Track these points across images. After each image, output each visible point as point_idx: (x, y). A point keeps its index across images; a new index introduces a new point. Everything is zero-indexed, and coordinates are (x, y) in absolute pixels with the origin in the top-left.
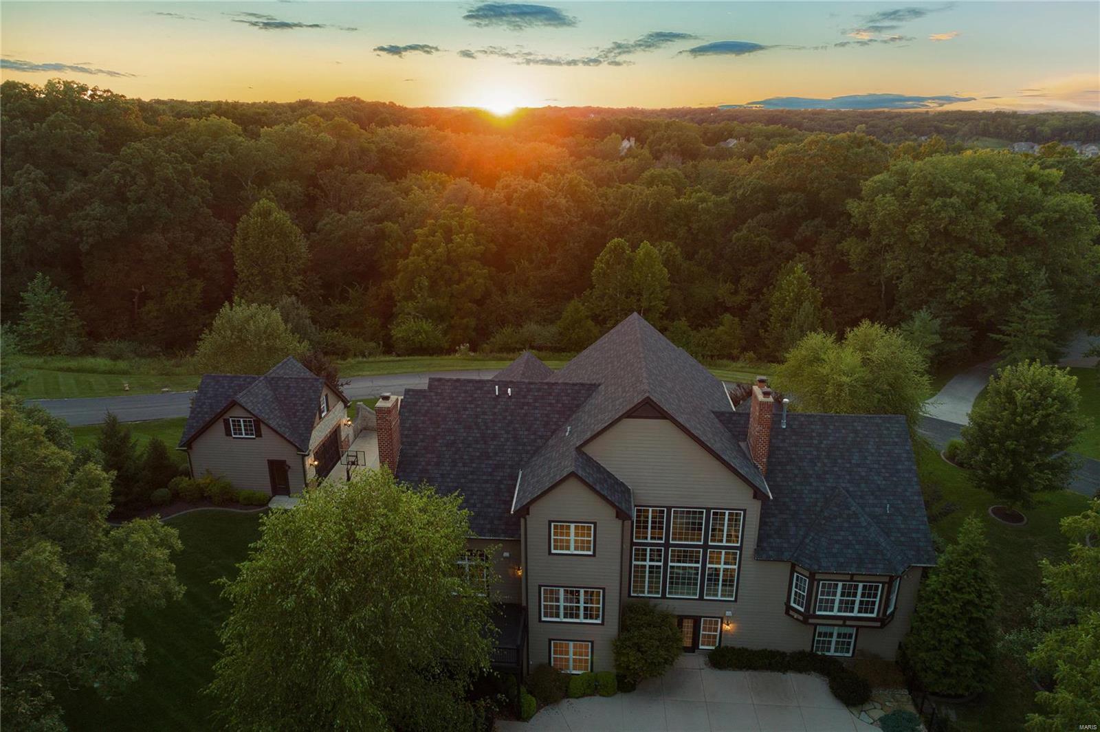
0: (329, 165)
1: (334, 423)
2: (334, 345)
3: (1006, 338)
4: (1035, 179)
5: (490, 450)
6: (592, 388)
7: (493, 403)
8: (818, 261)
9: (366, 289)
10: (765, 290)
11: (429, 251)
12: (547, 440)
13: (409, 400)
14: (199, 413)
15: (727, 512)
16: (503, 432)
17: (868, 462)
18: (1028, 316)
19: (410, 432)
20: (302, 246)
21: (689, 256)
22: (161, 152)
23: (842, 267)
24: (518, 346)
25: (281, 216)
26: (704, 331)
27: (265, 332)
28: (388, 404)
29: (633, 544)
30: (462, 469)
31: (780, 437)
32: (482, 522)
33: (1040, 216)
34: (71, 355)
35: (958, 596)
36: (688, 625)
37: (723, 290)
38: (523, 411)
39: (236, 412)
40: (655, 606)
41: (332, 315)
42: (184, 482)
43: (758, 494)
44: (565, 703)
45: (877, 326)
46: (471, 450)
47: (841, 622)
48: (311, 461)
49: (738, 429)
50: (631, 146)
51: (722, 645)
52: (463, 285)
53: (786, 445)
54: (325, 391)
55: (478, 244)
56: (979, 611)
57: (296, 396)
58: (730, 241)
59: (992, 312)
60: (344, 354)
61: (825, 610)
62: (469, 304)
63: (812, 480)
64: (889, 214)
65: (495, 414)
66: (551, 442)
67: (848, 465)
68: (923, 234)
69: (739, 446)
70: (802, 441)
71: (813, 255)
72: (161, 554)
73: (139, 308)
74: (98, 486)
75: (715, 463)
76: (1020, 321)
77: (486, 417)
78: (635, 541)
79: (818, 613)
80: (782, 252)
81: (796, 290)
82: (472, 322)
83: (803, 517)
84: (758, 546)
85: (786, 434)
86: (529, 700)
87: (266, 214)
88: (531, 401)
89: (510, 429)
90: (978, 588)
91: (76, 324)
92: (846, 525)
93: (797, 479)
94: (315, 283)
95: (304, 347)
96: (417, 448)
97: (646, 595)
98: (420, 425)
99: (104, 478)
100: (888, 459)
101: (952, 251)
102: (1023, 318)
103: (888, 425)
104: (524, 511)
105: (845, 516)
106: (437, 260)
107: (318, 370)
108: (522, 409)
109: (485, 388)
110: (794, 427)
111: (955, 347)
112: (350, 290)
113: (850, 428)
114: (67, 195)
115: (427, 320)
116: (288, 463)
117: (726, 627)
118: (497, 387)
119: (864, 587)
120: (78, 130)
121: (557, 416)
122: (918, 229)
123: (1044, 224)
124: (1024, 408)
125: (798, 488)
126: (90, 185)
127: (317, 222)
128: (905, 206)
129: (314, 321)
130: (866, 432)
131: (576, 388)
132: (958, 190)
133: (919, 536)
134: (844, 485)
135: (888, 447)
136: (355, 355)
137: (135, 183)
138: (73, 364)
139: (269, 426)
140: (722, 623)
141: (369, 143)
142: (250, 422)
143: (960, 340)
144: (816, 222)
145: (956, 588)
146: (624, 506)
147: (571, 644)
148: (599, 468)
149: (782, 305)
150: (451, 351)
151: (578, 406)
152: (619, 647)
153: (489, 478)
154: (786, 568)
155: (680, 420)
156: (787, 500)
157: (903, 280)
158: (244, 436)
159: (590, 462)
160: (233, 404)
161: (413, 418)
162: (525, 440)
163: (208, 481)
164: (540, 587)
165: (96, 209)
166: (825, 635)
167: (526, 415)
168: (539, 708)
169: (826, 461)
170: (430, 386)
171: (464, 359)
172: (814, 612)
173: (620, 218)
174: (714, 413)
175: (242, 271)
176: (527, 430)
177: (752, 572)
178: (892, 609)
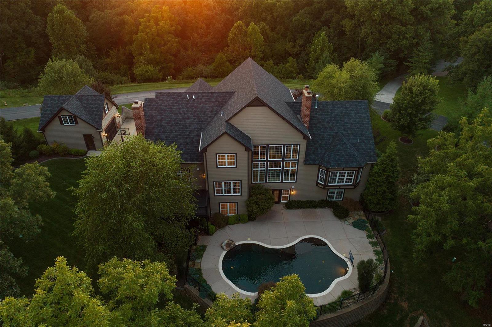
1: (112, 116)
2: (106, 79)
3: (411, 65)
5: (187, 124)
6: (231, 94)
7: (187, 103)
8: (332, 30)
9: (119, 50)
10: (307, 45)
12: (213, 119)
13: (147, 103)
14: (45, 114)
15: (292, 146)
16: (192, 116)
17: (351, 121)
18: (421, 54)
19: (150, 118)
20: (83, 29)
21: (273, 29)
23: (342, 33)
24: (195, 76)
25: (69, 13)
26: (280, 66)
27: (72, 73)
28: (138, 105)
29: (252, 161)
30: (175, 133)
31: (315, 112)
32: (186, 156)
33: (430, 6)
35: (384, 173)
36: (276, 193)
37: (288, 46)
38: (201, 106)
39: (64, 113)
40: (263, 186)
41: (103, 64)
42: (44, 147)
43: (305, 137)
44: (227, 227)
45: (357, 60)
46: (178, 125)
47: (338, 187)
48: (103, 134)
49: (297, 110)
51: (291, 200)
52: (166, 47)
53: (317, 115)
54: (106, 101)
55: (172, 26)
56: (392, 179)
57: (92, 104)
58: (292, 21)
59: (406, 52)
60: (112, 83)
61: (332, 183)
62: (170, 56)
63: (328, 130)
64: (364, 6)
65: (188, 108)
66: (214, 119)
67: (343, 123)
68: (378, 16)
69: (297, 117)
70: (324, 113)
71: (329, 28)
72: (42, 178)
74: (4, 150)
75: (287, 125)
76: (417, 56)
77: (184, 109)
78: (253, 160)
79: (329, 184)
80: (315, 26)
81: (321, 45)
82: (173, 65)
83: (324, 146)
84: (305, 159)
85: (317, 110)
86: (212, 227)
87: (61, 12)
88: (204, 101)
89: (196, 114)
90: (393, 170)
92: (341, 148)
93: (322, 130)
94: (92, 48)
95: (92, 80)
96: (153, 125)
97: (259, 182)
98: (154, 115)
99: (7, 146)
100: (360, 119)
101: (391, 24)
102: (418, 55)
103: (360, 105)
104: (205, 150)
105: (341, 144)
106: (152, 35)
107: (101, 91)
109: (182, 96)
110: (321, 107)
111: (389, 69)
112: (111, 51)
113: (345, 107)
115: (150, 65)
117: (292, 193)
118: (188, 95)
119: (348, 173)
121: (216, 107)
122: (376, 13)
123: (431, 10)
124: (416, 95)
125: (322, 133)
127: (89, 16)
129: (95, 68)
130: (351, 108)
131: (225, 94)
133: (371, 150)
134: (341, 131)
135: (360, 114)
136: (118, 84)
139: (80, 118)
140: (290, 191)
142: (71, 117)
143: (392, 66)
144: (331, 11)
145: (384, 171)
146: (248, 145)
148: (237, 129)
149: (315, 52)
150: (164, 79)
151: (226, 102)
152: (248, 203)
153: (188, 137)
154: (316, 167)
155: (272, 107)
156: (318, 139)
157: (369, 39)
158: (70, 124)
159: (232, 127)
160: (62, 109)
161: (150, 111)
162: (203, 119)
163: (56, 146)
164: (214, 182)
166: (332, 193)
167: (202, 107)
168: (216, 230)
169: (334, 121)
170: (156, 96)
171: (171, 83)
172: (328, 184)
173: (239, 11)
174: (286, 103)
175: (54, 43)
176: (203, 114)
177: (303, 170)
178: (359, 181)
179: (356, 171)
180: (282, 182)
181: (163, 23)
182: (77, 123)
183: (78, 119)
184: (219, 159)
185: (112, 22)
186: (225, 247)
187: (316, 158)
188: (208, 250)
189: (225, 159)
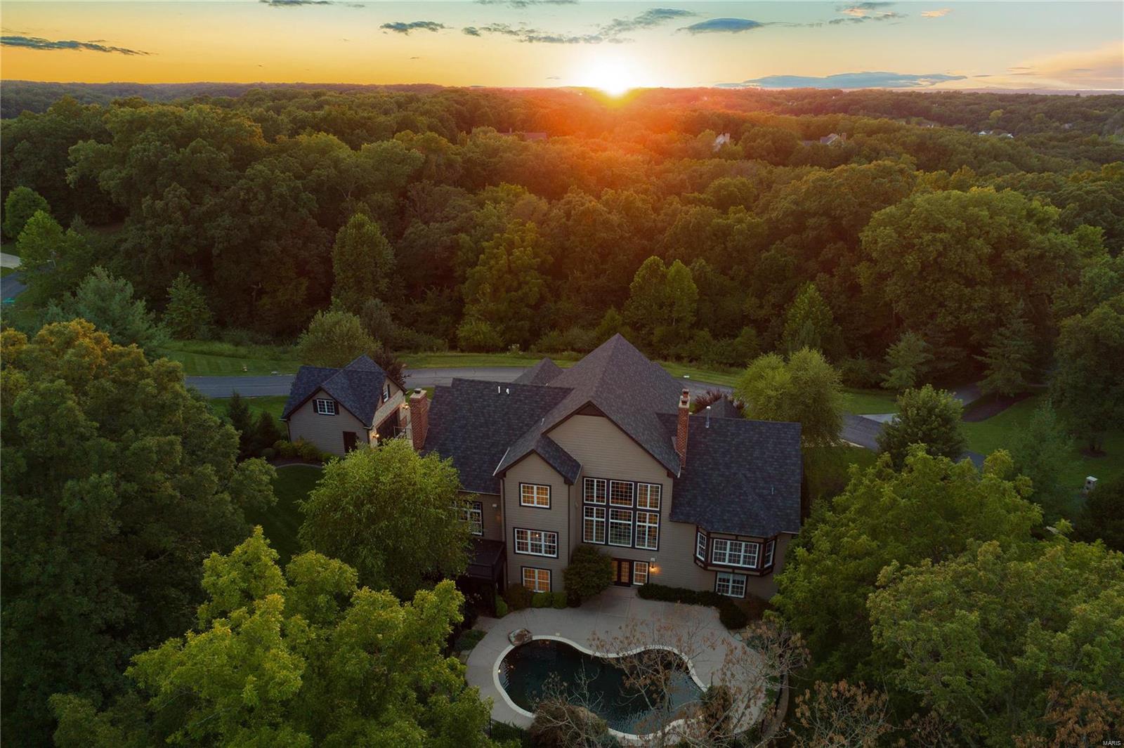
0: (417, 176)
1: (394, 406)
2: (409, 341)
3: (988, 361)
4: (1035, 215)
5: (490, 432)
6: (566, 392)
7: (496, 399)
8: (835, 280)
9: (441, 291)
10: (785, 306)
11: (492, 262)
12: (530, 428)
13: (436, 394)
14: (296, 394)
15: (649, 485)
16: (500, 420)
17: (765, 456)
18: (1006, 342)
19: (436, 417)
20: (388, 253)
22: (277, 172)
23: (855, 289)
24: (561, 347)
25: (372, 228)
27: (347, 335)
28: (419, 396)
29: (584, 504)
34: (204, 340)
37: (748, 304)
38: (516, 406)
39: (321, 395)
40: (600, 550)
41: (412, 313)
42: (284, 444)
43: (670, 474)
44: (529, 611)
45: (814, 351)
46: (477, 431)
47: (731, 570)
48: (374, 434)
50: (725, 142)
51: (650, 582)
52: (520, 293)
53: (706, 440)
54: (387, 382)
55: (536, 256)
57: (365, 385)
58: (760, 258)
59: (976, 336)
60: (414, 348)
61: (719, 561)
62: (526, 309)
63: (720, 467)
64: (888, 245)
65: (496, 407)
66: (532, 429)
67: (749, 458)
68: (915, 265)
69: (669, 439)
70: (718, 438)
71: (832, 276)
72: (266, 479)
73: (256, 300)
74: (232, 438)
76: (999, 345)
77: (490, 409)
78: (585, 502)
79: (715, 562)
82: (526, 324)
83: (709, 493)
84: (672, 511)
85: (710, 432)
86: (501, 603)
87: (360, 226)
88: (523, 399)
89: (506, 418)
91: (207, 315)
92: (737, 500)
94: (399, 285)
95: (375, 346)
96: (440, 428)
97: (594, 542)
98: (444, 412)
99: (235, 434)
100: (781, 455)
101: (943, 281)
102: (1002, 343)
103: (786, 430)
104: (503, 474)
105: (738, 494)
106: (499, 270)
107: (386, 364)
108: (516, 403)
109: (491, 388)
110: (715, 427)
111: (947, 365)
112: (428, 292)
114: (204, 208)
115: (486, 322)
116: (357, 434)
117: (652, 570)
118: (499, 387)
119: (746, 546)
120: (214, 153)
121: (540, 411)
123: (1026, 259)
125: (710, 472)
126: (222, 200)
127: (404, 229)
128: (905, 238)
129: (395, 317)
131: (556, 391)
132: (949, 226)
133: (792, 511)
134: (743, 472)
135: (783, 447)
136: (425, 350)
137: (257, 199)
138: (205, 348)
139: (343, 406)
140: (649, 566)
141: (456, 154)
142: (331, 403)
143: (952, 359)
144: (840, 244)
146: (569, 476)
147: (536, 571)
148: (558, 449)
149: (794, 321)
150: (505, 349)
151: (556, 404)
152: (567, 575)
153: (487, 451)
154: (692, 529)
155: (614, 417)
156: (700, 480)
157: (900, 304)
158: (327, 413)
159: (551, 443)
160: (320, 389)
161: (439, 407)
162: (515, 427)
163: (301, 445)
164: (514, 528)
165: (226, 220)
166: (724, 580)
167: (518, 409)
168: (509, 611)
169: (734, 454)
170: (453, 384)
171: (515, 357)
172: (711, 561)
173: (666, 235)
174: (657, 414)
175: (339, 274)
176: (518, 419)
177: (669, 531)
178: (770, 564)
179: (760, 543)
180: (633, 547)
181: (521, 252)
182: (337, 412)
183: (340, 407)
184: (524, 492)
185: (439, 244)
186: (513, 639)
187: (693, 512)
188: (486, 638)
189: (532, 493)
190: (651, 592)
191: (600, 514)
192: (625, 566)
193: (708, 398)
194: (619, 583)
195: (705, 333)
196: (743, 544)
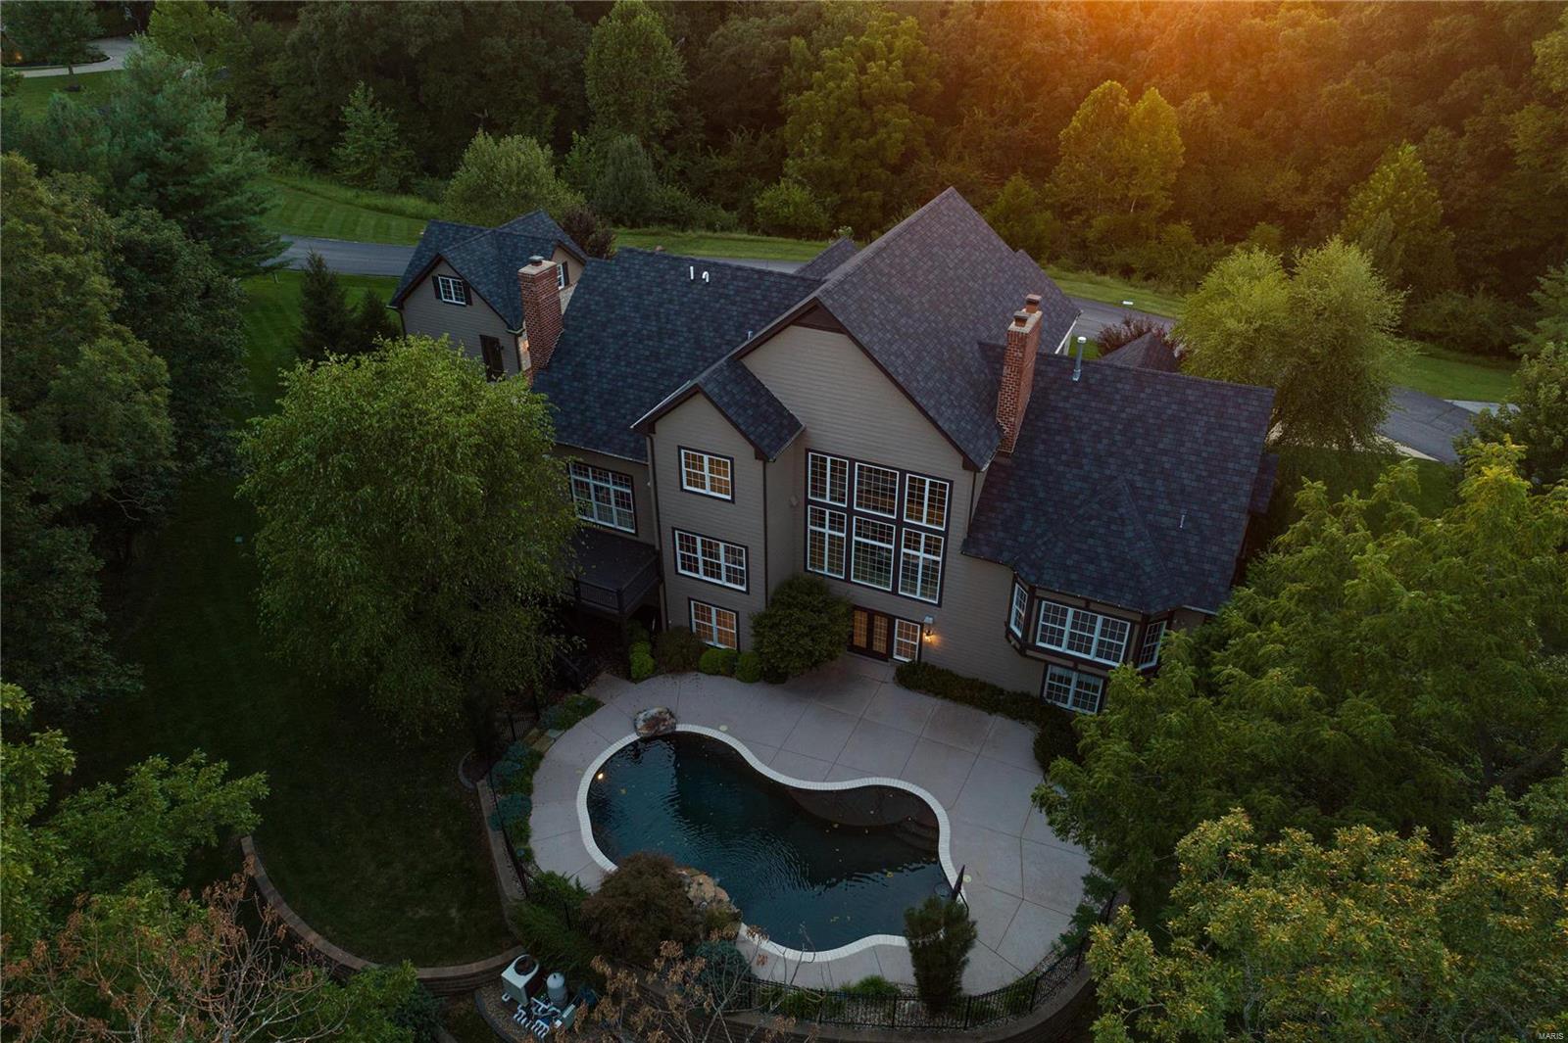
5: (662, 351)
7: (685, 289)
10: (1351, 188)
11: (831, 84)
15: (928, 480)
16: (685, 329)
17: (1183, 450)
19: (579, 314)
20: (675, 67)
25: (648, 19)
26: (1213, 247)
27: (519, 174)
28: (535, 272)
29: (808, 502)
31: (1064, 393)
34: (389, 191)
37: (1279, 182)
38: (718, 305)
39: (443, 270)
43: (968, 463)
44: (692, 676)
47: (1071, 664)
48: (526, 344)
51: (923, 660)
52: (872, 141)
53: (1068, 406)
54: (560, 258)
55: (907, 78)
61: (1050, 643)
62: (879, 170)
63: (1084, 461)
65: (682, 304)
67: (1148, 449)
70: (1093, 404)
77: (672, 307)
78: (810, 498)
79: (1040, 644)
83: (1051, 510)
84: (969, 536)
85: (1076, 390)
86: (642, 657)
87: (629, 15)
88: (732, 293)
89: (695, 326)
93: (1064, 457)
94: (695, 123)
95: (571, 199)
96: (581, 335)
97: (826, 572)
105: (1105, 519)
106: (840, 99)
108: (716, 301)
109: (680, 269)
110: (1092, 381)
112: (736, 137)
113: (1179, 396)
116: (502, 343)
117: (927, 638)
118: (693, 268)
119: (1105, 622)
125: (1061, 468)
130: (1200, 406)
131: (795, 282)
133: (1214, 568)
134: (1129, 477)
135: (1225, 434)
139: (475, 291)
140: (922, 630)
142: (459, 283)
146: (764, 443)
147: (714, 609)
153: (651, 385)
154: (1006, 575)
156: (1037, 482)
158: (454, 301)
159: (745, 375)
160: (439, 260)
161: (587, 296)
164: (674, 529)
166: (1060, 679)
167: (719, 311)
169: (1118, 438)
170: (619, 257)
172: (1034, 641)
177: (960, 570)
178: (1154, 663)
179: (1133, 623)
180: (895, 592)
181: (881, 67)
182: (469, 302)
183: (472, 291)
184: (687, 465)
185: (757, 53)
187: (1009, 543)
188: (599, 713)
189: (702, 468)
190: (919, 676)
191: (836, 522)
192: (880, 624)
193: (1124, 331)
194: (868, 652)
195: (1182, 230)
196: (1100, 618)
